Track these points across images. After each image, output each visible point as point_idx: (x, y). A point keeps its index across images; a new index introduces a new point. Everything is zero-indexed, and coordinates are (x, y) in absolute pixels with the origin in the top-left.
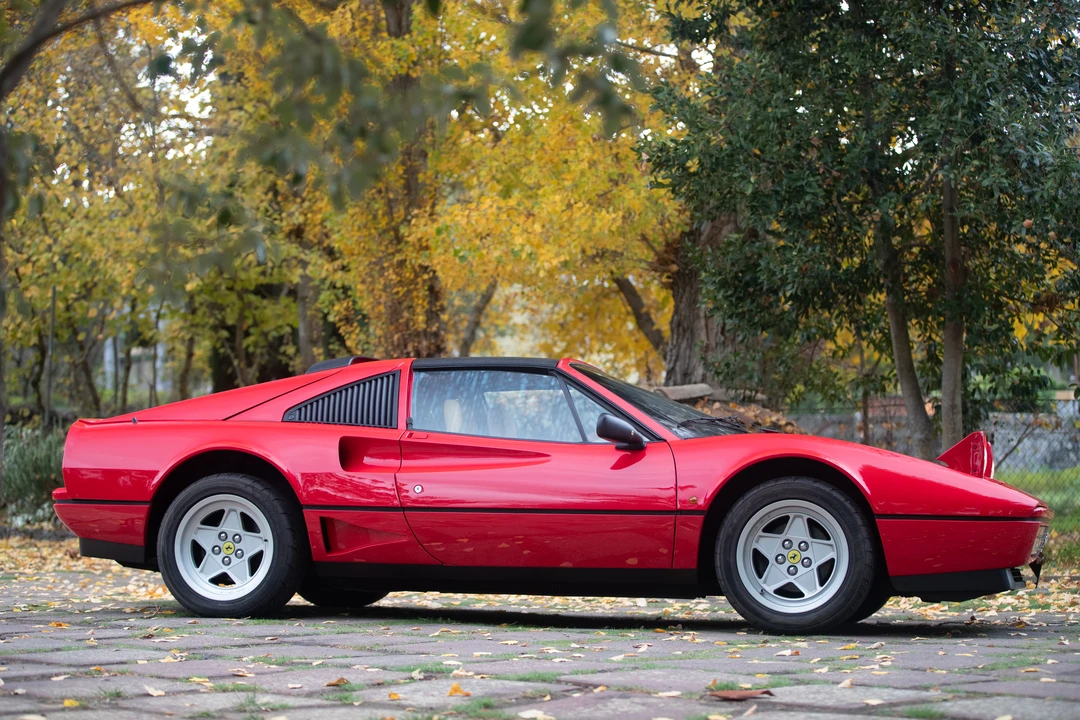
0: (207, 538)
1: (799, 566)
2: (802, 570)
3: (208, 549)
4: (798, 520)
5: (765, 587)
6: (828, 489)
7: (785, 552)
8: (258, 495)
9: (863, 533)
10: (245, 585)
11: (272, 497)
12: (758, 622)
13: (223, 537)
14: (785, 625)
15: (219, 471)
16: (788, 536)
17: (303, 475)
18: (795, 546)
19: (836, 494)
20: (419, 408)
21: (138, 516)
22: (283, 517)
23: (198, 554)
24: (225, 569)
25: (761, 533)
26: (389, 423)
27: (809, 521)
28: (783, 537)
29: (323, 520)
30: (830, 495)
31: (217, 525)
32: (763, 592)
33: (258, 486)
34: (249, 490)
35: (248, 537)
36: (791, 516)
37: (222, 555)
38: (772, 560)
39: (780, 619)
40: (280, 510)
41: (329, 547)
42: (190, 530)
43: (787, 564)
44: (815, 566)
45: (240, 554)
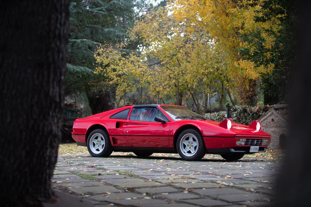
0: (95, 142)
1: (191, 147)
2: (192, 148)
3: (96, 144)
4: (191, 138)
5: (185, 151)
6: (195, 131)
7: (189, 144)
8: (102, 133)
9: (201, 140)
10: (101, 150)
11: (105, 133)
12: (184, 158)
13: (98, 141)
14: (187, 159)
15: (96, 129)
16: (189, 141)
17: (108, 129)
18: (191, 143)
19: (196, 132)
20: (132, 116)
21: (84, 138)
22: (107, 137)
23: (94, 145)
24: (98, 148)
25: (184, 140)
26: (126, 119)
27: (193, 138)
28: (188, 141)
29: (113, 138)
30: (195, 132)
31: (97, 139)
32: (185, 152)
33: (103, 131)
34: (101, 132)
35: (102, 141)
36: (190, 136)
37: (98, 145)
38: (187, 146)
39: (187, 158)
40: (106, 136)
41: (115, 143)
42: (92, 140)
43: (189, 146)
44: (194, 147)
45: (100, 144)
